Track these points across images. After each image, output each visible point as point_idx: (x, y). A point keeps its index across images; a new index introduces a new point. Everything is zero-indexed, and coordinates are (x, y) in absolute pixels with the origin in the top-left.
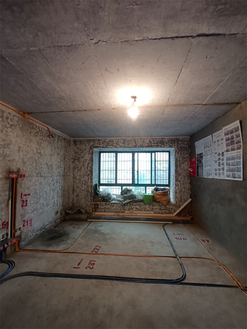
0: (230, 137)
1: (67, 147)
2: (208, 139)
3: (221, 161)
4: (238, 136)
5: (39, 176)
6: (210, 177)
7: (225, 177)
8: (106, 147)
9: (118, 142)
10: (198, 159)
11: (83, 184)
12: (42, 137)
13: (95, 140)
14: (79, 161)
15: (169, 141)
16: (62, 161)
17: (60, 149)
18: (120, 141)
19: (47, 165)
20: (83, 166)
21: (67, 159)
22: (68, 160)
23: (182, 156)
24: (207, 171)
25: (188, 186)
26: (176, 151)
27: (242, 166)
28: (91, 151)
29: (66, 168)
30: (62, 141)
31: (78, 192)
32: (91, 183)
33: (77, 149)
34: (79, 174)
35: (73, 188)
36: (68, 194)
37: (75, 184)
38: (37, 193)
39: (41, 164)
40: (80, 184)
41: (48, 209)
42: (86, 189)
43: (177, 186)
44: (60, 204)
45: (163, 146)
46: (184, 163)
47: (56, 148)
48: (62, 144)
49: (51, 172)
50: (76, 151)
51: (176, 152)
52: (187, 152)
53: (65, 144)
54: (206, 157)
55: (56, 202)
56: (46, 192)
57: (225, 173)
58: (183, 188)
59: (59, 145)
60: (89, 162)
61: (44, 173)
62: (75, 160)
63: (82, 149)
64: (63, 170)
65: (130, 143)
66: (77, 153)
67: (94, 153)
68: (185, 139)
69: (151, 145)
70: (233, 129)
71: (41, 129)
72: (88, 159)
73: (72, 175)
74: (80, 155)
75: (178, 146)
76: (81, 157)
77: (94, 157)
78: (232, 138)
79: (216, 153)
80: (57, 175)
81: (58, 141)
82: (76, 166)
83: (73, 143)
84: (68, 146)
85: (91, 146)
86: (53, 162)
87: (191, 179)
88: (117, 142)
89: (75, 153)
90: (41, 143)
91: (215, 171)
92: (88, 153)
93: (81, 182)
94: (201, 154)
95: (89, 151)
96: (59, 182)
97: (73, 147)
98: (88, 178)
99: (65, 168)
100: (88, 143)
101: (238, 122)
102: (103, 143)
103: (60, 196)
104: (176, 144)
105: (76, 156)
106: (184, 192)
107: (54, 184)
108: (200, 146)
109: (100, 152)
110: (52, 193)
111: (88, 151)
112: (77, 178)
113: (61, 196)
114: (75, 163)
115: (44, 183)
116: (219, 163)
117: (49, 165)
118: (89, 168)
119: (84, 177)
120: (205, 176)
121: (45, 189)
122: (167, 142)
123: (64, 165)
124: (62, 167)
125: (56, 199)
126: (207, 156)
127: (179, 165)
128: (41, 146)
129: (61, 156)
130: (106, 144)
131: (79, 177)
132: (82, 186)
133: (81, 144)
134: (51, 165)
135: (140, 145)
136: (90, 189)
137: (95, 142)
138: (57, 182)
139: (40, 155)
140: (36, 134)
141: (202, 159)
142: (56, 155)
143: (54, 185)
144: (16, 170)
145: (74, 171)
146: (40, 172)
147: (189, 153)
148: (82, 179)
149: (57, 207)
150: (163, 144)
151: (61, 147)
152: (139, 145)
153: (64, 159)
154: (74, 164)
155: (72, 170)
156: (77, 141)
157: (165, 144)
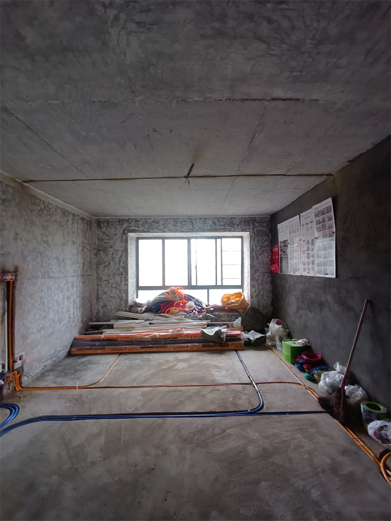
0: (321, 220)
1: (87, 231)
2: (294, 220)
3: (310, 252)
4: (330, 219)
5: (46, 276)
6: (298, 274)
7: (315, 273)
8: (148, 231)
9: (166, 223)
10: (281, 248)
11: (113, 287)
12: (48, 216)
13: (130, 220)
14: (106, 253)
15: (241, 222)
16: (79, 254)
17: (76, 235)
18: (169, 222)
19: (58, 259)
20: (113, 261)
21: (87, 249)
22: (88, 252)
23: (260, 244)
24: (294, 266)
25: (268, 287)
26: (251, 236)
27: (334, 259)
28: (124, 237)
29: (85, 264)
30: (79, 222)
31: (105, 300)
32: (126, 287)
33: (101, 234)
34: (106, 273)
35: (98, 295)
36: (89, 304)
37: (99, 288)
38: (44, 302)
39: (49, 259)
40: (108, 287)
41: (61, 328)
42: (118, 295)
43: (253, 287)
44: (78, 320)
45: (232, 229)
46: (262, 253)
47: (70, 232)
48: (79, 226)
49: (63, 270)
50: (100, 238)
51: (251, 238)
52: (267, 238)
53: (84, 227)
54: (291, 246)
55: (72, 316)
56: (58, 302)
57: (316, 268)
58: (262, 290)
59: (74, 228)
60: (122, 254)
61: (54, 272)
62: (98, 251)
63: (110, 235)
64: (81, 267)
65: (184, 225)
66: (102, 240)
67: (129, 240)
68: (264, 219)
69: (215, 227)
70: (324, 209)
71: (46, 204)
72: (121, 249)
73: (95, 274)
74: (107, 243)
75: (254, 229)
76: (108, 247)
77: (129, 246)
78: (324, 221)
79: (304, 241)
80: (73, 274)
81: (72, 223)
82: (101, 261)
83: (96, 225)
84: (89, 229)
85: (124, 230)
86: (66, 255)
87: (272, 277)
88: (164, 223)
89: (99, 241)
90: (47, 226)
91: (304, 265)
92: (120, 239)
93: (110, 285)
94: (285, 242)
95: (122, 237)
96: (77, 285)
97: (96, 230)
98: (121, 278)
99: (83, 264)
100: (119, 224)
101: (330, 200)
102: (142, 225)
103: (78, 307)
104: (251, 227)
105: (101, 244)
106: (263, 295)
107: (69, 288)
108: (284, 230)
109: (138, 239)
110: (66, 302)
111: (119, 237)
112: (104, 278)
113: (80, 307)
114: (99, 256)
115: (53, 288)
116: (308, 254)
117: (61, 259)
118: (122, 263)
119: (114, 277)
120: (291, 272)
121: (56, 297)
122: (238, 224)
123: (82, 259)
124: (80, 263)
125: (72, 312)
126: (293, 244)
127: (255, 257)
128: (48, 230)
129: (78, 245)
130: (148, 226)
131: (106, 277)
132: (112, 290)
133: (108, 226)
134: (63, 260)
135: (200, 228)
136: (124, 295)
137: (130, 224)
138: (73, 286)
139: (48, 244)
140: (40, 212)
141: (286, 249)
142: (70, 243)
143: (68, 290)
144: (12, 269)
145: (97, 268)
146: (48, 270)
147: (270, 240)
148: (111, 279)
149: (73, 324)
150: (233, 227)
151: (78, 231)
152: (197, 228)
153: (83, 250)
154: (97, 257)
155: (94, 267)
156: (102, 222)
157: (235, 226)
